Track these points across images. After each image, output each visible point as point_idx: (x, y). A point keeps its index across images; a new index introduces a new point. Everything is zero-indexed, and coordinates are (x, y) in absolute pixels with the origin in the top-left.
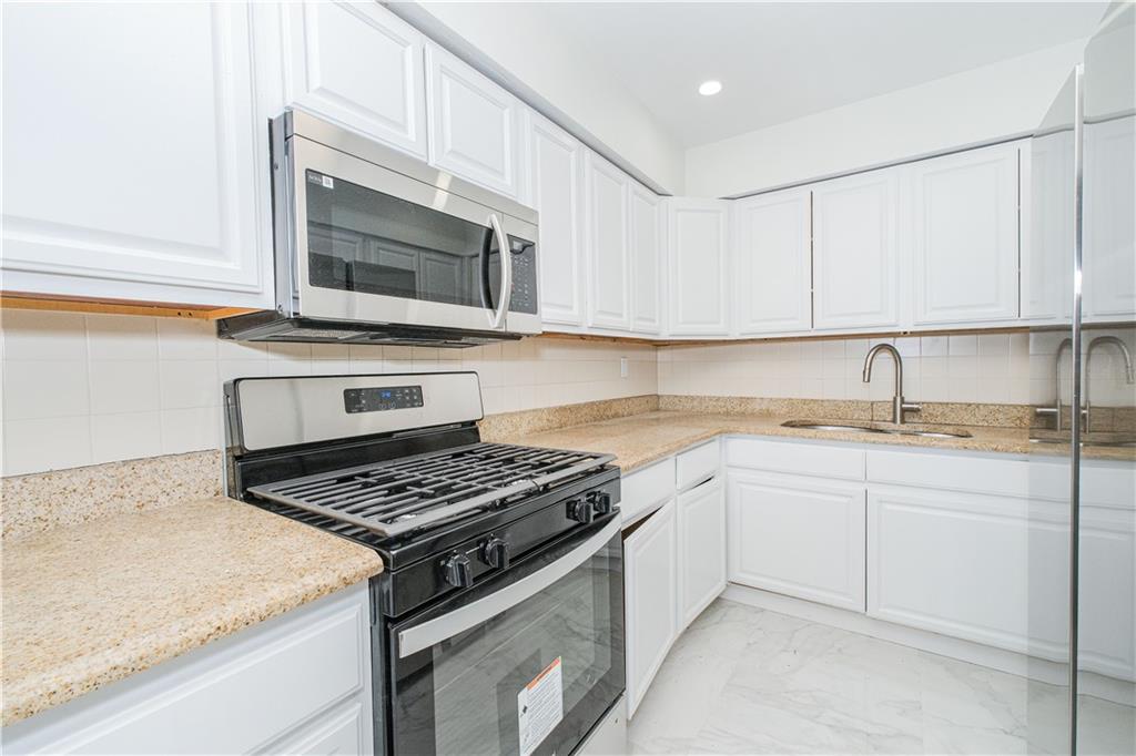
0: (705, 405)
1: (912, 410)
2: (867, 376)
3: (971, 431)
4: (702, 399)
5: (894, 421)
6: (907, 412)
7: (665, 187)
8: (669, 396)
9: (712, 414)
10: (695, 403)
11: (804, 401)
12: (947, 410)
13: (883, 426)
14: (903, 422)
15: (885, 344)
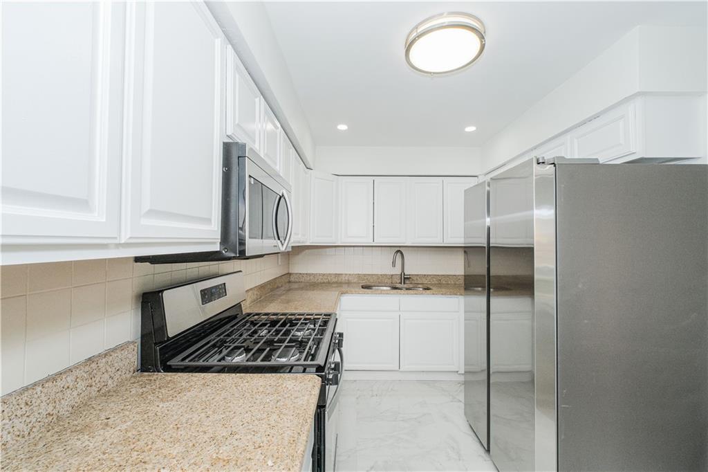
0: (316, 278)
1: (407, 278)
2: (394, 264)
3: (431, 287)
4: (314, 275)
5: (401, 283)
6: (405, 278)
7: (311, 165)
8: (296, 274)
9: (321, 283)
10: (312, 277)
11: (365, 275)
12: (418, 278)
13: (398, 286)
14: (404, 283)
15: (399, 251)
